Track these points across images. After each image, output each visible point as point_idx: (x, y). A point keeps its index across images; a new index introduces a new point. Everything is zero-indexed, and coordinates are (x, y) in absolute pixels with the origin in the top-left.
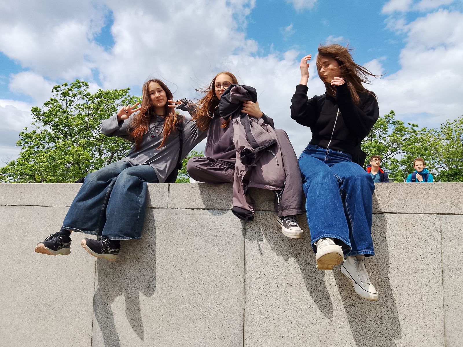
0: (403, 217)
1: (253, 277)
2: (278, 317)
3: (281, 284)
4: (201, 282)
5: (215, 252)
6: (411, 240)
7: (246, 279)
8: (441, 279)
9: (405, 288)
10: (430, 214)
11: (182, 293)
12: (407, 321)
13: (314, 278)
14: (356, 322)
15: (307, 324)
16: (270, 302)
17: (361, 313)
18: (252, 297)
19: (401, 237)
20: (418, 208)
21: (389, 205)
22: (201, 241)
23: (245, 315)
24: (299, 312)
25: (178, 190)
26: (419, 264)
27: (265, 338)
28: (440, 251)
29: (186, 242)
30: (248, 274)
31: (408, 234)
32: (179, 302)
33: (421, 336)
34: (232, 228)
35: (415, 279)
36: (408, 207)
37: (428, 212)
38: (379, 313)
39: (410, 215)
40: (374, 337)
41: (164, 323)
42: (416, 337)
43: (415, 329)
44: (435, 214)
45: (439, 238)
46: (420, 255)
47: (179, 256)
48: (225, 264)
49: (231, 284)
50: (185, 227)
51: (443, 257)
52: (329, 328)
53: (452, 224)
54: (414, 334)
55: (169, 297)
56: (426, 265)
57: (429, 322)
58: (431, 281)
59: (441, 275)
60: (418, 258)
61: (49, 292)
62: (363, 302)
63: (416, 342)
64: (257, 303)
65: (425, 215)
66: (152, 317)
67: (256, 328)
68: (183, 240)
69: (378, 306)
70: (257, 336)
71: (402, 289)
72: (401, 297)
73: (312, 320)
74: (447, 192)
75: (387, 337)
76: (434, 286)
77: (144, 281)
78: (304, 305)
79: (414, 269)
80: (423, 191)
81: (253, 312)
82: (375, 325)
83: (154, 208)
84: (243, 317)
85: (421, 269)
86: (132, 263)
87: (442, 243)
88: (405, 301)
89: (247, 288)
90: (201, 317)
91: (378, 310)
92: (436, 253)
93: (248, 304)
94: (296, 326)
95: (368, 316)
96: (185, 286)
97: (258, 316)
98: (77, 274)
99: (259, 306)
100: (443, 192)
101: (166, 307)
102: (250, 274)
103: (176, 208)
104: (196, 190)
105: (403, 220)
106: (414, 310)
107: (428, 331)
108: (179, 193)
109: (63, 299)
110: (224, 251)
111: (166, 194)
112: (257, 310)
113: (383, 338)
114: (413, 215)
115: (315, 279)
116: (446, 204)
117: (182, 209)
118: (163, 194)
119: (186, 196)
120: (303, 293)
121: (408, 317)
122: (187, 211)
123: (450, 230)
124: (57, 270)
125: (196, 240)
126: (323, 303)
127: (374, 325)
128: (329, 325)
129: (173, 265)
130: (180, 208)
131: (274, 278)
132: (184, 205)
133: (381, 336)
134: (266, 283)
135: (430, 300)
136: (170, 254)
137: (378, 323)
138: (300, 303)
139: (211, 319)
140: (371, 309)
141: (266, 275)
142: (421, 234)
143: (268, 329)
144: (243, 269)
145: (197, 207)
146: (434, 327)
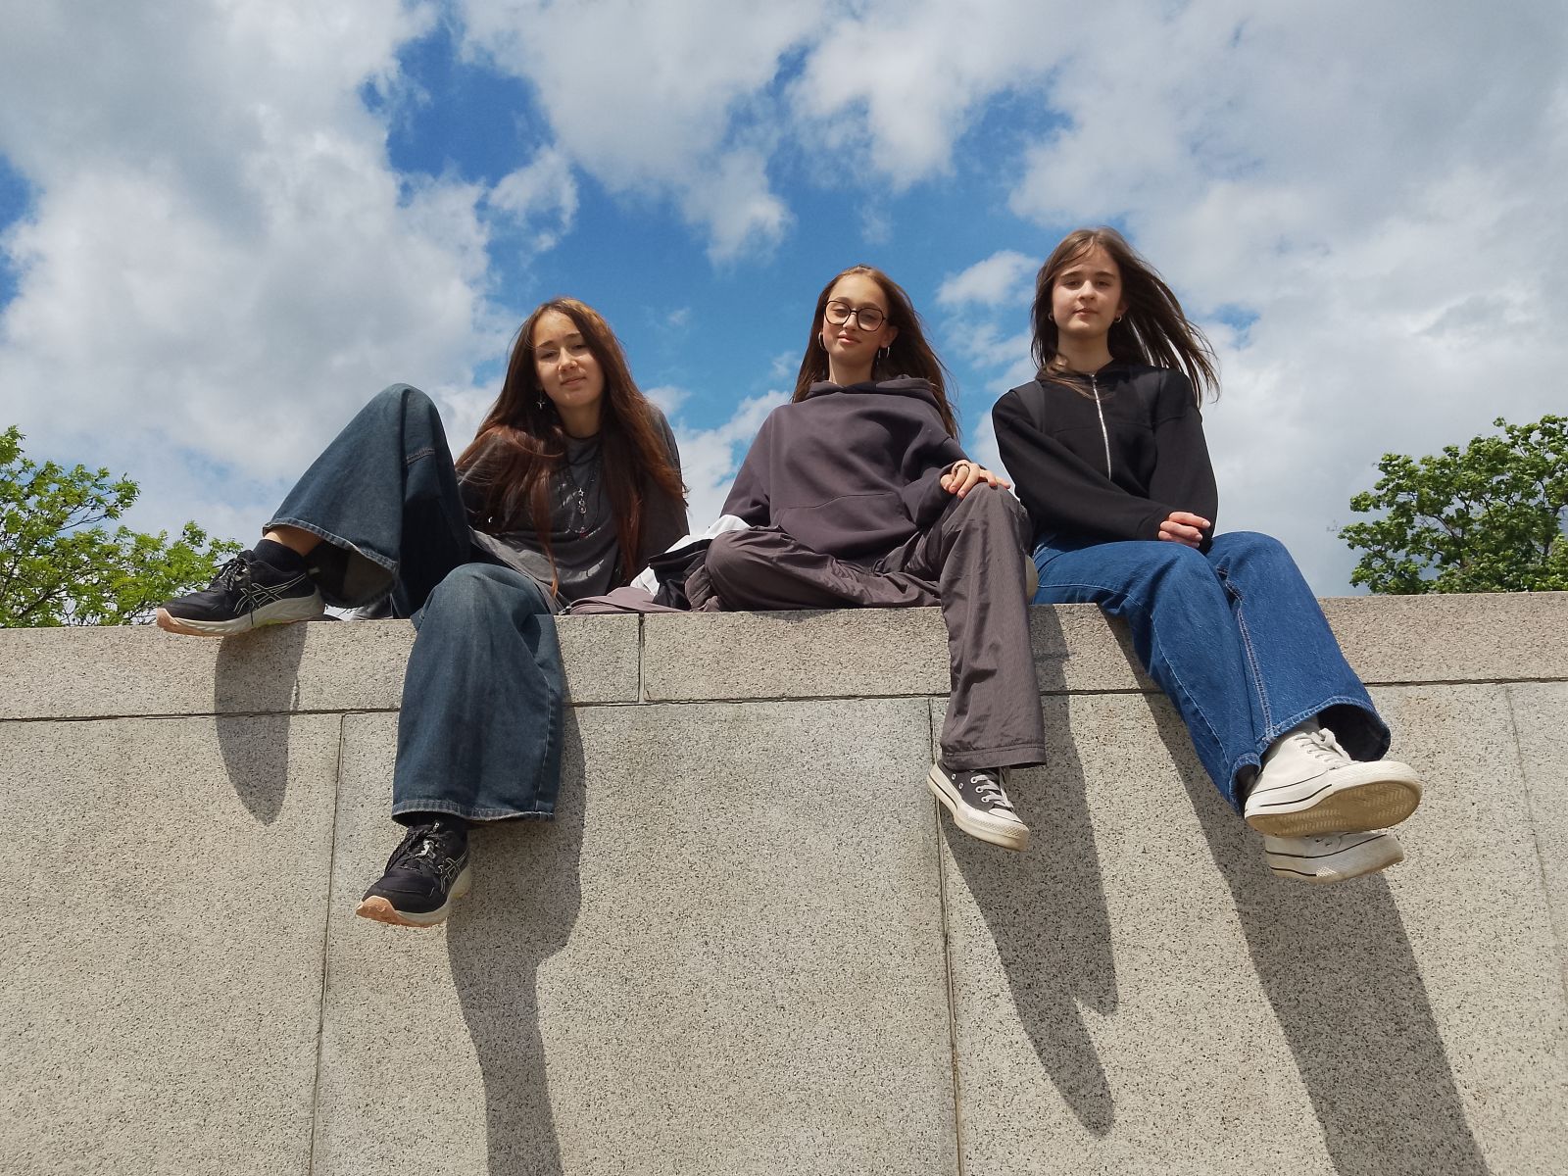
0: (1409, 694)
1: (974, 923)
2: (1073, 1055)
3: (1073, 939)
4: (784, 965)
5: (831, 848)
6: (1441, 760)
7: (951, 933)
8: (1536, 868)
9: (1447, 908)
10: (1479, 682)
11: (711, 1013)
12: (1467, 1010)
13: (1179, 905)
14: (1324, 1036)
15: (1174, 1066)
16: (1043, 1005)
17: (1335, 1006)
18: (979, 995)
19: (1414, 754)
20: (1445, 669)
21: (1367, 661)
22: (774, 812)
23: (960, 1065)
24: (1143, 1028)
25: (678, 635)
26: (1473, 830)
27: (1038, 1138)
28: (1523, 788)
29: (719, 819)
30: (956, 916)
31: (1431, 744)
32: (699, 1051)
33: (1513, 1053)
34: (887, 761)
35: (1471, 877)
36: (1418, 664)
37: (1473, 677)
38: (1386, 996)
39: (1428, 687)
40: (1383, 1079)
41: (640, 1143)
42: (1501, 1057)
43: (1494, 1033)
44: (1491, 681)
45: (1512, 748)
46: (1473, 804)
47: (693, 874)
48: (872, 890)
49: (898, 959)
50: (710, 765)
51: (1533, 805)
52: (1243, 1069)
53: (1538, 708)
54: (1493, 1048)
55: (658, 1039)
56: (1491, 831)
57: (1527, 1005)
58: (1513, 879)
59: (1534, 859)
60: (1469, 813)
61: (83, 1087)
62: (1336, 967)
63: (1503, 1073)
64: (997, 1014)
65: (1467, 685)
66: (589, 1126)
67: (1000, 1106)
68: (706, 815)
69: (1380, 974)
70: (1009, 1136)
71: (1441, 911)
72: (1442, 936)
73: (1186, 1048)
74: (1513, 619)
75: (1422, 1072)
76: (1524, 893)
77: (549, 985)
78: (1157, 1002)
79: (1464, 846)
80: (1451, 618)
81: (987, 1052)
82: (1381, 1038)
83: (581, 705)
84: (949, 1073)
85: (1482, 844)
86: (494, 922)
87: (1524, 765)
88: (1453, 948)
89: (958, 966)
90: (791, 1097)
91: (1381, 987)
92: (1513, 793)
93: (966, 1025)
94: (1139, 1079)
95: (1356, 1013)
96: (723, 987)
97: (1007, 1063)
98: (235, 992)
99: (1006, 1023)
100: (1502, 618)
101: (645, 1080)
102: (965, 915)
103: (671, 701)
104: (748, 635)
105: (1413, 701)
106: (1481, 973)
107: (1528, 1034)
108: (680, 647)
109: (160, 1111)
110: (865, 842)
111: (629, 653)
112: (1000, 1039)
113: (1410, 1076)
114: (1435, 687)
115: (1183, 910)
116: (1516, 652)
117: (695, 702)
118: (619, 654)
119: (709, 658)
120: (1148, 960)
121: (1471, 999)
122: (716, 709)
123: (1537, 723)
124: (128, 982)
125: (757, 812)
126: (1217, 986)
127: (1378, 1038)
128: (1242, 1059)
129: (669, 909)
130: (689, 701)
131: (1049, 919)
132: (701, 688)
133: (1404, 1071)
134: (1022, 943)
135: (1520, 937)
136: (654, 869)
137: (1389, 1028)
138: (1144, 994)
139: (831, 1099)
140: (1362, 988)
141: (1021, 912)
142: (1464, 740)
143: (1043, 1103)
144: (937, 901)
145: (754, 693)
146: (1543, 1019)
